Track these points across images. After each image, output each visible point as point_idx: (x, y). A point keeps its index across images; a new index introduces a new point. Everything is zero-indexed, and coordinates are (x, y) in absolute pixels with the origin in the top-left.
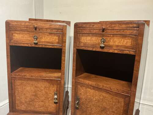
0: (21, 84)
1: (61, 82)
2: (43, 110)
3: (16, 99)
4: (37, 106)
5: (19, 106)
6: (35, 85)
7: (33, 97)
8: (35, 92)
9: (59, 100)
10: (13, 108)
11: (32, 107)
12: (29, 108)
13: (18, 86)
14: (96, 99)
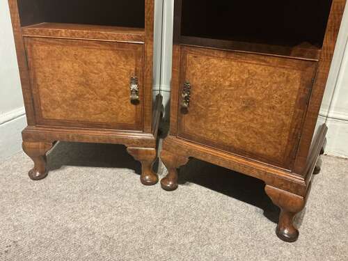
0: (49, 53)
1: (144, 52)
2: (108, 120)
3: (41, 94)
4: (91, 110)
5: (49, 111)
6: (83, 57)
7: (81, 88)
8: (84, 74)
9: (143, 96)
10: (35, 115)
11: (80, 112)
12: (74, 116)
13: (42, 59)
14: (231, 81)
